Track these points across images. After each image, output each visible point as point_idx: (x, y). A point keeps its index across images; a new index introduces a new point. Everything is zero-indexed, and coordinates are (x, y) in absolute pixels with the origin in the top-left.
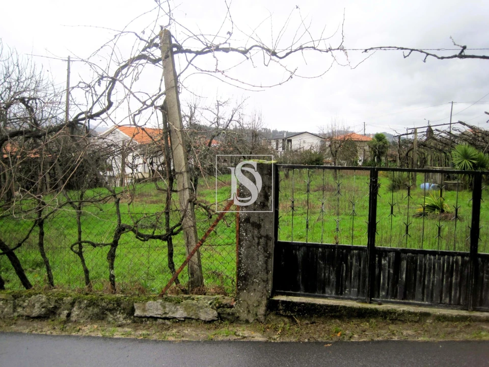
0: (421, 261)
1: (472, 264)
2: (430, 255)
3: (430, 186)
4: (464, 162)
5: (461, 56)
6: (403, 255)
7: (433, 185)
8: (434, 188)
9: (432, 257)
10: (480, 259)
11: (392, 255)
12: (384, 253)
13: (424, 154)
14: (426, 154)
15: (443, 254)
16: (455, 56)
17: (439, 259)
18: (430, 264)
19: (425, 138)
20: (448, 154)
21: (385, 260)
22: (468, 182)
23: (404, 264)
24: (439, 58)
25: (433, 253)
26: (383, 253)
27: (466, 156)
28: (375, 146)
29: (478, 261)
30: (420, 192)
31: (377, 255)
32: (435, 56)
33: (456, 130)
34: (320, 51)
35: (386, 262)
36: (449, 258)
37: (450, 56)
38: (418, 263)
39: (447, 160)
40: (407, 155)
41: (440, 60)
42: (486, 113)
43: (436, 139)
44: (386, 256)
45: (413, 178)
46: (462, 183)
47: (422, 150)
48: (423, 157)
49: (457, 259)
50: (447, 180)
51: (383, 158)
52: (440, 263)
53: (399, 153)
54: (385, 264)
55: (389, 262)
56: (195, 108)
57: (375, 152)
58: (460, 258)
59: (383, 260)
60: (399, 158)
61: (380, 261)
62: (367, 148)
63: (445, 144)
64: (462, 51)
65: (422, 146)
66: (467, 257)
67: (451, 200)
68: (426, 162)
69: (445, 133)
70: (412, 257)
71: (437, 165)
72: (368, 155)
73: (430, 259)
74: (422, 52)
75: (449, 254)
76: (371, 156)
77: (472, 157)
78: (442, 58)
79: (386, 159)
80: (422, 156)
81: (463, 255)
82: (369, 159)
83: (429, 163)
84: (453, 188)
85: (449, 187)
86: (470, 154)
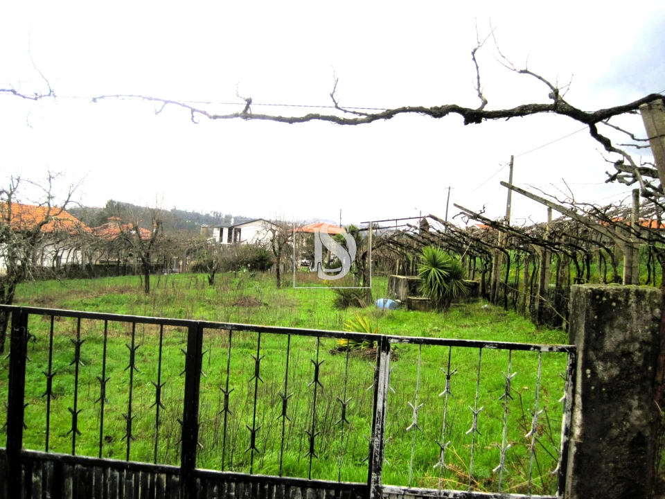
0: (98, 480)
1: (184, 489)
2: (113, 470)
3: (384, 303)
4: (432, 272)
5: (246, 115)
6: (68, 468)
7: (391, 301)
8: (393, 306)
9: (117, 474)
10: (198, 480)
11: (49, 466)
12: (35, 463)
15: (135, 468)
16: (236, 115)
17: (129, 477)
18: (113, 485)
21: (37, 475)
23: (70, 484)
24: (210, 117)
25: (118, 466)
26: (35, 461)
27: (434, 263)
29: (195, 483)
31: (23, 466)
32: (205, 113)
34: (24, 97)
35: (38, 478)
36: (145, 477)
37: (229, 114)
38: (94, 484)
40: (363, 257)
41: (212, 120)
42: (455, 205)
44: (38, 468)
46: (428, 300)
49: (159, 478)
50: (410, 296)
52: (131, 484)
54: (36, 482)
55: (44, 479)
56: (19, 181)
58: (164, 476)
59: (33, 474)
61: (29, 477)
64: (247, 107)
66: (176, 475)
70: (83, 472)
73: (113, 477)
74: (184, 105)
75: (146, 469)
77: (443, 265)
78: (215, 117)
81: (169, 472)
84: (418, 306)
85: (413, 305)
86: (440, 260)
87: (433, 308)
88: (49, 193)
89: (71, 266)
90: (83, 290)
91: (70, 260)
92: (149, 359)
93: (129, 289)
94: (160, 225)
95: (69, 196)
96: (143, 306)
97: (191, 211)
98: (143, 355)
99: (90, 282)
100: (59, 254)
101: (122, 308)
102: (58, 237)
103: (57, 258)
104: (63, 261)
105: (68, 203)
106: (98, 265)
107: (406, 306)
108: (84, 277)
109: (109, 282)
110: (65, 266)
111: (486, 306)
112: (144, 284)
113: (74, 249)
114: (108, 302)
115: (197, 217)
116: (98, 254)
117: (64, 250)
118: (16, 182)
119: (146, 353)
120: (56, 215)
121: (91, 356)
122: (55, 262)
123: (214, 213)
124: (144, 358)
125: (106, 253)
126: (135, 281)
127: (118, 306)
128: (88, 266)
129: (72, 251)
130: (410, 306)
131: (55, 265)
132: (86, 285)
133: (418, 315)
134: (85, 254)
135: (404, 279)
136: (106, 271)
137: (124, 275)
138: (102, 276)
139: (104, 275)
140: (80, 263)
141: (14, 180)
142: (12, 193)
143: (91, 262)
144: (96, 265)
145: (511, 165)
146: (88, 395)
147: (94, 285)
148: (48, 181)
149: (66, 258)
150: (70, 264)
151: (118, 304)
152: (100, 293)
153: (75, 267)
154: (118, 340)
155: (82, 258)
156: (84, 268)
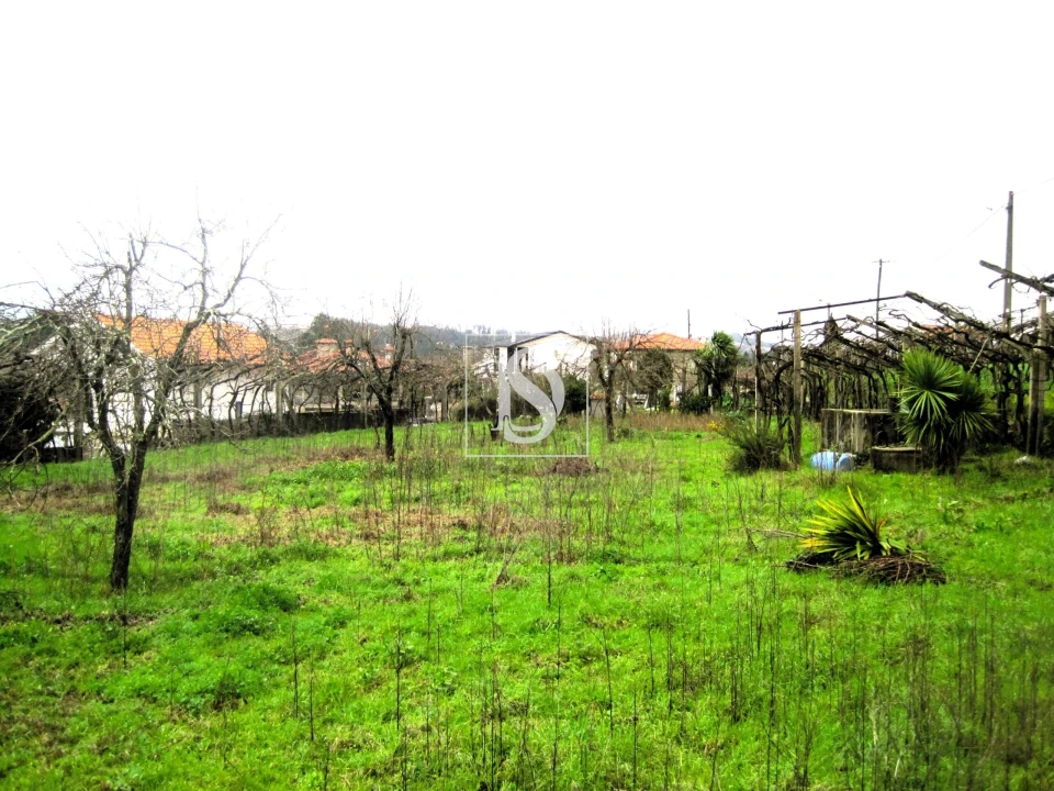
3: (836, 460)
4: (924, 397)
7: (844, 456)
8: (846, 465)
13: (820, 378)
14: (825, 377)
19: (821, 339)
20: (875, 376)
22: (934, 449)
27: (928, 381)
28: (708, 360)
30: (809, 475)
33: (898, 317)
39: (873, 392)
40: (777, 378)
42: (984, 264)
43: (846, 342)
45: (791, 441)
46: (918, 452)
47: (816, 369)
48: (818, 384)
50: (879, 444)
51: (728, 389)
53: (757, 374)
56: (145, 244)
57: (708, 374)
60: (759, 387)
62: (692, 365)
63: (870, 352)
65: (816, 360)
67: (892, 498)
68: (824, 396)
69: (871, 325)
71: (850, 404)
72: (692, 382)
76: (698, 384)
77: (944, 385)
79: (735, 390)
80: (815, 382)
82: (696, 391)
83: (832, 400)
84: (895, 464)
85: (884, 462)
86: (940, 376)
87: (927, 466)
88: (202, 264)
89: (260, 417)
90: (281, 456)
91: (257, 407)
92: (415, 590)
93: (360, 452)
94: (408, 337)
95: (242, 267)
96: (387, 480)
97: (444, 327)
98: (403, 584)
99: (290, 442)
100: (239, 399)
101: (350, 485)
102: (236, 368)
103: (236, 405)
104: (246, 410)
105: (241, 282)
106: (304, 414)
107: (870, 465)
108: (283, 434)
109: (325, 441)
110: (250, 416)
111: (1024, 458)
112: (383, 442)
113: (264, 387)
114: (325, 476)
115: (453, 335)
116: (302, 396)
117: (246, 390)
118: (139, 248)
119: (409, 578)
120: (218, 306)
121: (300, 590)
122: (233, 411)
123: (480, 328)
124: (406, 589)
125: (315, 395)
126: (368, 438)
127: (342, 482)
128: (288, 416)
129: (261, 391)
130: (881, 465)
131: (233, 416)
132: (284, 448)
133: (900, 480)
134: (282, 395)
135: (860, 414)
136: (318, 422)
137: (347, 428)
138: (311, 431)
139: (316, 429)
140: (274, 411)
141: (136, 243)
142: (132, 269)
143: (291, 410)
144: (299, 414)
145: (1010, 209)
146: (296, 699)
147: (299, 447)
148: (199, 240)
149: (252, 404)
150: (256, 414)
151: (342, 478)
152: (310, 460)
153: (266, 418)
154: (350, 551)
155: (277, 403)
156: (280, 419)
